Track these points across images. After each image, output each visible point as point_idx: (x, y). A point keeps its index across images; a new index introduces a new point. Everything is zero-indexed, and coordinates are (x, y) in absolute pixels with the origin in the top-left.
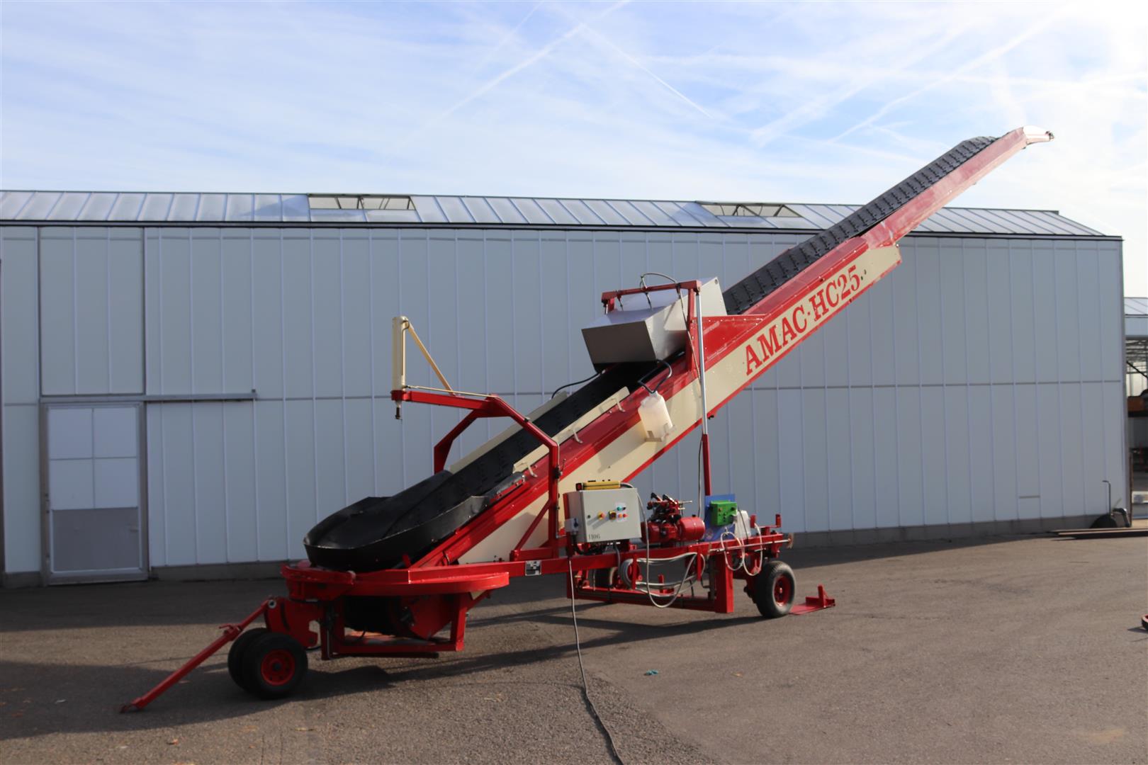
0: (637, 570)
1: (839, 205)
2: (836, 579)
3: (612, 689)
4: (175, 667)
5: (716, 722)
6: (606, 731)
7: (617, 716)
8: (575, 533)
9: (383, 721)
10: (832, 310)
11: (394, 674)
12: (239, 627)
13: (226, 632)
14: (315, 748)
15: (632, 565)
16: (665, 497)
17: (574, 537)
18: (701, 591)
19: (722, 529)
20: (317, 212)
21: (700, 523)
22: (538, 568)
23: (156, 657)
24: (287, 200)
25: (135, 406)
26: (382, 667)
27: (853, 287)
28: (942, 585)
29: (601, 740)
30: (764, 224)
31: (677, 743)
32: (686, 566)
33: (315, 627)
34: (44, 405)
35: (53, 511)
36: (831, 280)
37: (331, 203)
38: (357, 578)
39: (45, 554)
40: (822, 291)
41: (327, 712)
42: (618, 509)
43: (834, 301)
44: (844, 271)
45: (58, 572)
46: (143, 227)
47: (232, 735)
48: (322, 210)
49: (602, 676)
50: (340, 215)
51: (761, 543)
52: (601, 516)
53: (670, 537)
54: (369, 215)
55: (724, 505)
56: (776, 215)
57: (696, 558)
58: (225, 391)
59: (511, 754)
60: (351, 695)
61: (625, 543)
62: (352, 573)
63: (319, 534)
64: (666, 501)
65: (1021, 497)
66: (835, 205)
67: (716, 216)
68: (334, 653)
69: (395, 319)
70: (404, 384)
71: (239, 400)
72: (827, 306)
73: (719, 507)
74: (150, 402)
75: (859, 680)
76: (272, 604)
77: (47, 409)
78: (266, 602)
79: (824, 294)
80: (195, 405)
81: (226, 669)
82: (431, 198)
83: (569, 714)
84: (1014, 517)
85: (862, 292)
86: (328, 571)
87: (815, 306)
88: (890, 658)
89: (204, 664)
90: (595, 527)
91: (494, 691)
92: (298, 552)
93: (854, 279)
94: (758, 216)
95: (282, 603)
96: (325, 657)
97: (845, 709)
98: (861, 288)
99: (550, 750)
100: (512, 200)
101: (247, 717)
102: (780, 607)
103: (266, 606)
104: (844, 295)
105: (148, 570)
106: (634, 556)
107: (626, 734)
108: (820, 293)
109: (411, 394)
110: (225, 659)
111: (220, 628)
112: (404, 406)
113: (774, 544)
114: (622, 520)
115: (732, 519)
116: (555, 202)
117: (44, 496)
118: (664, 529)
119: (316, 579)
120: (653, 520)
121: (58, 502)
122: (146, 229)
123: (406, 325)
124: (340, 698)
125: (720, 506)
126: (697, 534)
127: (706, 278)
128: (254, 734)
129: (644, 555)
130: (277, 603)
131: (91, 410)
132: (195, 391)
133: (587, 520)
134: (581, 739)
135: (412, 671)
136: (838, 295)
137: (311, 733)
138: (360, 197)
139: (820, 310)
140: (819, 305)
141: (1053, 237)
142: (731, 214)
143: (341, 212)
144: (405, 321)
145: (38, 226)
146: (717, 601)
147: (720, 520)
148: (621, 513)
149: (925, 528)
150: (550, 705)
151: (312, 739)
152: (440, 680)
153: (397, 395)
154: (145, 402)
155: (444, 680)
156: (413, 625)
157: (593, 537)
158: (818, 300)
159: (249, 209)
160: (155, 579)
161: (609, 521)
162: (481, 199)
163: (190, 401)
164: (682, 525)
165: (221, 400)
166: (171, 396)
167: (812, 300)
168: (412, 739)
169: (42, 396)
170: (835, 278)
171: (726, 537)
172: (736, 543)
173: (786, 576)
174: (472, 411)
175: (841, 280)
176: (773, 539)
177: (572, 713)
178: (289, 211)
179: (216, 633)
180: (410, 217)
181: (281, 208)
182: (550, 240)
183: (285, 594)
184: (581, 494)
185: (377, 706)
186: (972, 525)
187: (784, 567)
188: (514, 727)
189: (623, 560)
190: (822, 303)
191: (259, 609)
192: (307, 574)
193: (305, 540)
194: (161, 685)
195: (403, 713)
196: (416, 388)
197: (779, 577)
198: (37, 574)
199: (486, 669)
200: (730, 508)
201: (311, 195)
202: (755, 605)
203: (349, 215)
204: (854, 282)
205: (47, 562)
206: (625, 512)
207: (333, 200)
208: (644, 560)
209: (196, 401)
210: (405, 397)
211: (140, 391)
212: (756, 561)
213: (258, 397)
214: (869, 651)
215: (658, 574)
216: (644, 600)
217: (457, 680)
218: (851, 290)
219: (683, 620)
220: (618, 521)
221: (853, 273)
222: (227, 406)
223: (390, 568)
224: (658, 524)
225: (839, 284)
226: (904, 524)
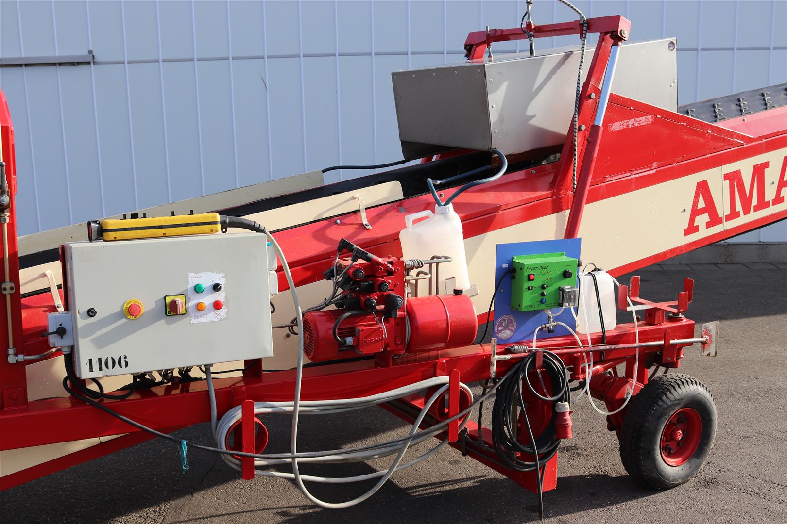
8: (68, 353)
42: (195, 289)
51: (638, 342)
55: (543, 267)
58: (58, 52)
71: (74, 64)
73: (526, 272)
80: (27, 71)
114: (211, 316)
115: (568, 295)
125: (533, 267)
132: (24, 53)
147: (528, 300)
163: (20, 65)
165: (55, 64)
171: (549, 333)
172: (572, 344)
173: (697, 406)
187: (692, 389)
197: (679, 407)
200: (560, 271)
206: (220, 296)
209: (27, 65)
213: (97, 59)
222: (61, 69)
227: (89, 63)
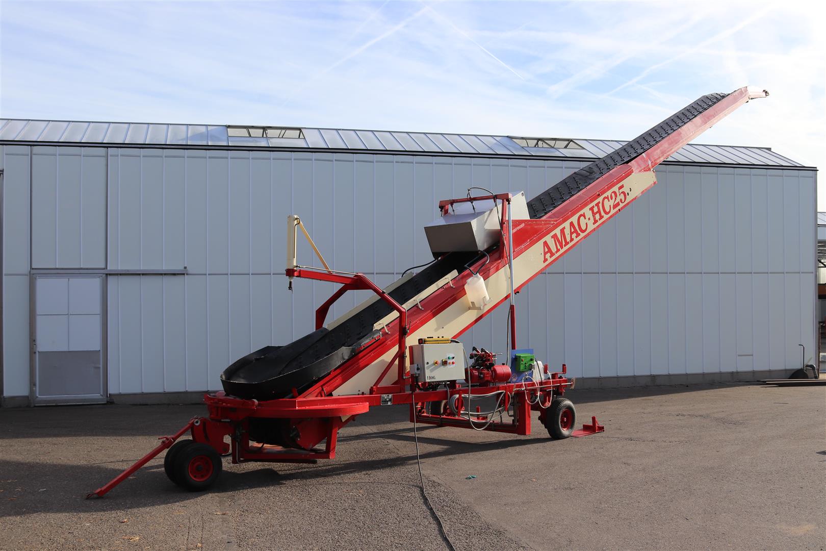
0: (462, 403)
1: (612, 141)
2: (605, 412)
3: (442, 489)
4: (127, 467)
5: (518, 514)
6: (438, 519)
7: (446, 508)
8: (417, 375)
9: (277, 509)
10: (606, 217)
11: (284, 474)
12: (173, 438)
13: (163, 442)
14: (227, 527)
15: (458, 399)
16: (482, 350)
17: (417, 377)
18: (507, 419)
19: (524, 374)
20: (234, 139)
21: (507, 369)
22: (390, 400)
23: (112, 460)
24: (211, 130)
25: (99, 277)
26: (276, 469)
27: (621, 200)
28: (682, 418)
29: (434, 526)
30: (557, 154)
31: (489, 529)
32: (497, 401)
33: (227, 439)
34: (34, 275)
35: (39, 352)
36: (605, 195)
37: (244, 132)
38: (259, 405)
39: (32, 384)
40: (599, 203)
41: (235, 501)
42: (449, 358)
43: (607, 210)
44: (616, 189)
45: (42, 396)
46: (107, 147)
47: (167, 517)
48: (238, 137)
49: (435, 479)
50: (250, 142)
51: (552, 385)
52: (436, 363)
53: (486, 379)
54: (271, 142)
55: (525, 357)
56: (566, 147)
57: (505, 395)
58: (165, 267)
59: (369, 534)
60: (253, 489)
61: (453, 383)
62: (255, 400)
63: (231, 372)
64: (483, 353)
65: (739, 356)
66: (610, 141)
67: (523, 147)
68: (241, 459)
69: (289, 217)
70: (295, 264)
71: (174, 274)
72: (603, 213)
73: (521, 358)
74: (110, 274)
75: (622, 485)
76: (197, 422)
77: (36, 278)
78: (192, 421)
79: (600, 205)
80: (143, 278)
81: (163, 469)
82: (316, 130)
83: (412, 506)
84: (734, 370)
85: (628, 204)
86: (238, 399)
87: (594, 214)
88: (644, 470)
89: (147, 465)
90: (432, 371)
91: (356, 489)
92: (216, 385)
93: (622, 195)
94: (553, 148)
95: (204, 422)
96: (234, 462)
97: (611, 506)
98: (628, 201)
99: (397, 532)
100: (375, 133)
101: (178, 504)
102: (565, 431)
103: (193, 423)
104: (615, 207)
105: (107, 397)
106: (458, 392)
107: (452, 522)
108: (597, 205)
109: (300, 271)
110: (162, 462)
111: (159, 439)
112: (295, 280)
113: (561, 386)
114: (452, 366)
115: (531, 367)
116: (406, 134)
117: (33, 341)
118: (481, 374)
119: (229, 405)
120: (474, 367)
121: (44, 345)
122: (109, 148)
123: (297, 221)
124: (245, 491)
125: (523, 357)
126: (505, 378)
127: (515, 191)
128: (183, 516)
129: (466, 392)
130: (201, 423)
131: (67, 280)
132: (143, 267)
133: (426, 366)
134: (419, 525)
135: (297, 472)
136: (610, 206)
137: (224, 516)
138: (264, 129)
139: (597, 216)
140: (596, 213)
141: (767, 167)
142: (533, 146)
143: (250, 139)
144: (296, 219)
145: (31, 145)
146: (519, 426)
147: (522, 367)
148: (451, 361)
149: (669, 376)
150: (398, 499)
151: (224, 521)
152: (318, 479)
153: (290, 273)
154: (107, 274)
155: (321, 480)
156: (299, 439)
157: (430, 378)
158: (596, 209)
159: (184, 135)
160: (112, 402)
161: (443, 367)
162: (353, 132)
163: (139, 274)
164: (495, 370)
165: (162, 274)
166: (125, 270)
167: (592, 209)
168: (297, 522)
169: (32, 269)
170: (608, 193)
171: (526, 380)
172: (533, 384)
173: (569, 409)
174: (344, 285)
175: (613, 195)
176: (560, 382)
177: (413, 505)
178: (213, 137)
179: (155, 442)
180: (301, 144)
181: (207, 136)
182: (402, 162)
183: (207, 416)
184: (422, 347)
185: (272, 498)
186: (703, 374)
187: (568, 402)
188: (371, 515)
189: (451, 395)
190: (599, 212)
191: (188, 426)
192: (223, 401)
193: (221, 377)
194: (116, 480)
195: (290, 503)
196: (304, 267)
197: (564, 410)
198: (27, 397)
199: (351, 472)
200: (530, 359)
201: (229, 127)
202: (546, 429)
203: (257, 142)
204: (622, 196)
205: (34, 388)
206: (454, 360)
207: (245, 130)
208: (467, 395)
209: (143, 274)
210: (296, 274)
211: (103, 266)
212: (547, 398)
213: (189, 272)
214: (629, 465)
215: (476, 406)
216: (466, 425)
217: (329, 480)
218: (620, 203)
219: (493, 440)
220: (448, 366)
221: (621, 191)
222: (165, 278)
223: (283, 398)
224: (476, 369)
225: (612, 198)
226: (655, 372)
227: (184, 274)
